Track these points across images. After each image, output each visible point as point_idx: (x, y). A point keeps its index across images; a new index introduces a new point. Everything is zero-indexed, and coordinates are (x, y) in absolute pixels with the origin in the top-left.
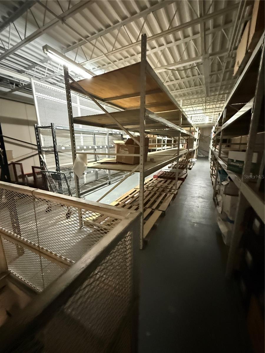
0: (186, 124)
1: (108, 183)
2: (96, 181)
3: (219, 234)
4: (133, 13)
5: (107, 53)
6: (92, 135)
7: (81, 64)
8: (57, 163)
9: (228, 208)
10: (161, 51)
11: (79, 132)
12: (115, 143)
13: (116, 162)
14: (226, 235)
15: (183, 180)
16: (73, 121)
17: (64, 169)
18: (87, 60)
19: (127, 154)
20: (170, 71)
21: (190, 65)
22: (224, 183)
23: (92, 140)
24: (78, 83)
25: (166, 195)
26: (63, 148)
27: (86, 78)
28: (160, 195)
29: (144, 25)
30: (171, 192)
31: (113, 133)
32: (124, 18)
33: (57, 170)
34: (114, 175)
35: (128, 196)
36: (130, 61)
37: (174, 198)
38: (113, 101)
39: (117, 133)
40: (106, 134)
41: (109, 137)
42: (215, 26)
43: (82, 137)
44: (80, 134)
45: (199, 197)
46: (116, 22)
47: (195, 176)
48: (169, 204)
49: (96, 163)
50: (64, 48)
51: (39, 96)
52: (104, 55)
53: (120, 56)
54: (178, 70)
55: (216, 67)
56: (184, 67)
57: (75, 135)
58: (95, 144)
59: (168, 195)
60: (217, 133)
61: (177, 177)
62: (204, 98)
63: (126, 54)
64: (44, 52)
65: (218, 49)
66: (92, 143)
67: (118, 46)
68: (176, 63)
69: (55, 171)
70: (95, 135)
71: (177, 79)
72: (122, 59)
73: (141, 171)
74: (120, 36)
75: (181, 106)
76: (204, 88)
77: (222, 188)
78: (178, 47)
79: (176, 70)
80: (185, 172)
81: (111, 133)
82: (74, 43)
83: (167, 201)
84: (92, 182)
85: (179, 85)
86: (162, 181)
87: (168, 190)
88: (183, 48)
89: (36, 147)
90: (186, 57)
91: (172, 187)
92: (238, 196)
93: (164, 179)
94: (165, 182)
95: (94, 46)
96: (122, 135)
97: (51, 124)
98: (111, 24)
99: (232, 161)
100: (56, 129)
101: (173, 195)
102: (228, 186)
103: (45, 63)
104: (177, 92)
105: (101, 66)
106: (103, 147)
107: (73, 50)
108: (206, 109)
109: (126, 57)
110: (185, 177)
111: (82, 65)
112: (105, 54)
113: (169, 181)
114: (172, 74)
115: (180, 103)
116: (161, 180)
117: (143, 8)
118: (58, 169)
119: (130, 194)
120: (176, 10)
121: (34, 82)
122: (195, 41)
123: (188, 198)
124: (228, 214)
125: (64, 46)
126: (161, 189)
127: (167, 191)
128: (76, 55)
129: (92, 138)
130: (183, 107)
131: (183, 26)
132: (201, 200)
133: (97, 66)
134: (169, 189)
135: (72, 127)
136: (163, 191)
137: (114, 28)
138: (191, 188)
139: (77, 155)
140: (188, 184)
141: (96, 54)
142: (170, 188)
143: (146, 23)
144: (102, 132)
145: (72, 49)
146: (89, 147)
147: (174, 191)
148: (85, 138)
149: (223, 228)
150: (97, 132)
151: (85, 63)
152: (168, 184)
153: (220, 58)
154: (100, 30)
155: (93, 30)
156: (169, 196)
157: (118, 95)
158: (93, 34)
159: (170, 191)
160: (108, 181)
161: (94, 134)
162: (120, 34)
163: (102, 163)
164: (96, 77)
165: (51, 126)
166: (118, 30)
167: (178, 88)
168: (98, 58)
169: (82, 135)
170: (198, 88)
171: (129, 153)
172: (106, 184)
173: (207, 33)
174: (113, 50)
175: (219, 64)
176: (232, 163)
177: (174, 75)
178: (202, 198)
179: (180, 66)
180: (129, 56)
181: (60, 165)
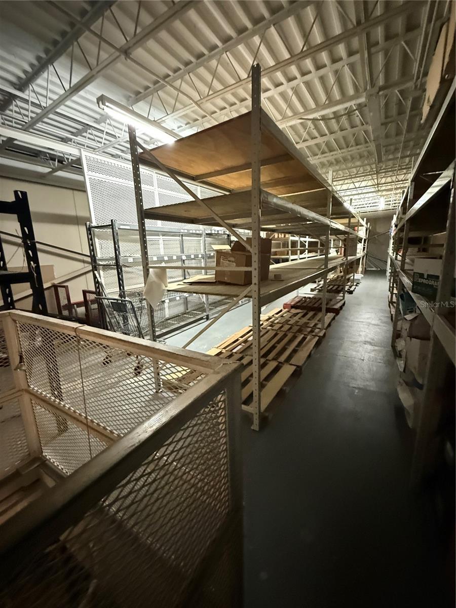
0: (341, 212)
1: (204, 318)
2: (184, 314)
4: (241, 30)
5: (199, 100)
6: (178, 238)
7: (158, 121)
8: (121, 285)
9: (414, 362)
10: (292, 89)
11: (156, 233)
12: (215, 249)
13: (215, 281)
14: (411, 411)
15: (337, 312)
16: (145, 214)
17: (132, 294)
18: (168, 115)
19: (233, 268)
20: (309, 123)
21: (346, 109)
22: (409, 317)
23: (178, 246)
25: (304, 339)
26: (131, 260)
27: (166, 143)
28: (294, 337)
29: (261, 48)
30: (314, 334)
31: (213, 232)
32: (226, 40)
33: (120, 296)
34: (215, 304)
35: (237, 340)
36: (240, 109)
37: (318, 344)
38: (209, 180)
39: (220, 232)
40: (200, 235)
41: (206, 239)
42: (388, 37)
43: (161, 242)
44: (158, 235)
45: (366, 342)
46: (213, 48)
47: (359, 304)
48: (308, 354)
49: (183, 283)
50: (130, 97)
51: (93, 178)
52: (194, 105)
53: (222, 104)
54: (324, 118)
55: (394, 110)
56: (334, 113)
57: (147, 237)
58: (182, 251)
59: (309, 337)
61: (324, 307)
62: (374, 166)
63: (232, 99)
64: (99, 107)
65: (396, 75)
66: (179, 249)
67: (217, 85)
68: (319, 106)
69: (117, 297)
70: (184, 238)
71: (322, 136)
72: (225, 108)
73: (255, 295)
74: (220, 69)
75: (330, 181)
76: (372, 147)
77: (406, 326)
78: (322, 79)
79: (320, 120)
80: (342, 298)
81: (209, 232)
82: (147, 88)
83: (305, 349)
84: (179, 316)
85: (328, 144)
86: (298, 314)
87: (309, 329)
88: (332, 80)
89: (89, 259)
90: (337, 95)
91: (316, 325)
92: (428, 339)
93: (301, 311)
94: (303, 316)
95: (179, 90)
97: (112, 221)
98: (206, 52)
99: (422, 276)
100: (119, 229)
101: (317, 338)
102: (416, 322)
103: (103, 124)
104: (325, 157)
105: (190, 122)
106: (196, 256)
107: (145, 100)
108: (378, 184)
109: (232, 105)
110: (341, 308)
111: (159, 123)
112: (196, 103)
113: (311, 314)
114: (312, 127)
116: (297, 312)
117: (257, 20)
118: (122, 294)
119: (242, 337)
120: (315, 16)
121: (85, 155)
122: (352, 67)
123: (346, 344)
124: (415, 373)
125: (131, 95)
126: (296, 328)
127: (307, 331)
128: (149, 107)
129: (178, 242)
131: (330, 43)
132: (369, 347)
133: (186, 122)
134: (311, 327)
135: (142, 224)
136: (300, 331)
137: (211, 58)
138: (351, 327)
139: (151, 270)
140: (346, 319)
141: (181, 103)
143: (264, 44)
144: (194, 232)
145: (144, 98)
146: (172, 257)
147: (319, 332)
148: (167, 242)
149: (406, 398)
150: (186, 231)
151: (163, 119)
152: (309, 320)
153: (401, 92)
154: (187, 64)
155: (175, 63)
156: (311, 340)
157: (218, 168)
158: (176, 70)
159: (312, 331)
160: (205, 313)
161: (182, 235)
162: (220, 67)
163: (191, 284)
164: (181, 140)
165: (110, 224)
166: (216, 60)
167: (326, 150)
168: (185, 109)
169: (161, 237)
170: (362, 148)
171: (237, 266)
172: (202, 319)
173: (373, 50)
174: (210, 94)
175: (400, 103)
176: (421, 280)
177: (317, 128)
178: (370, 343)
179: (328, 112)
180: (237, 102)
181: (126, 288)
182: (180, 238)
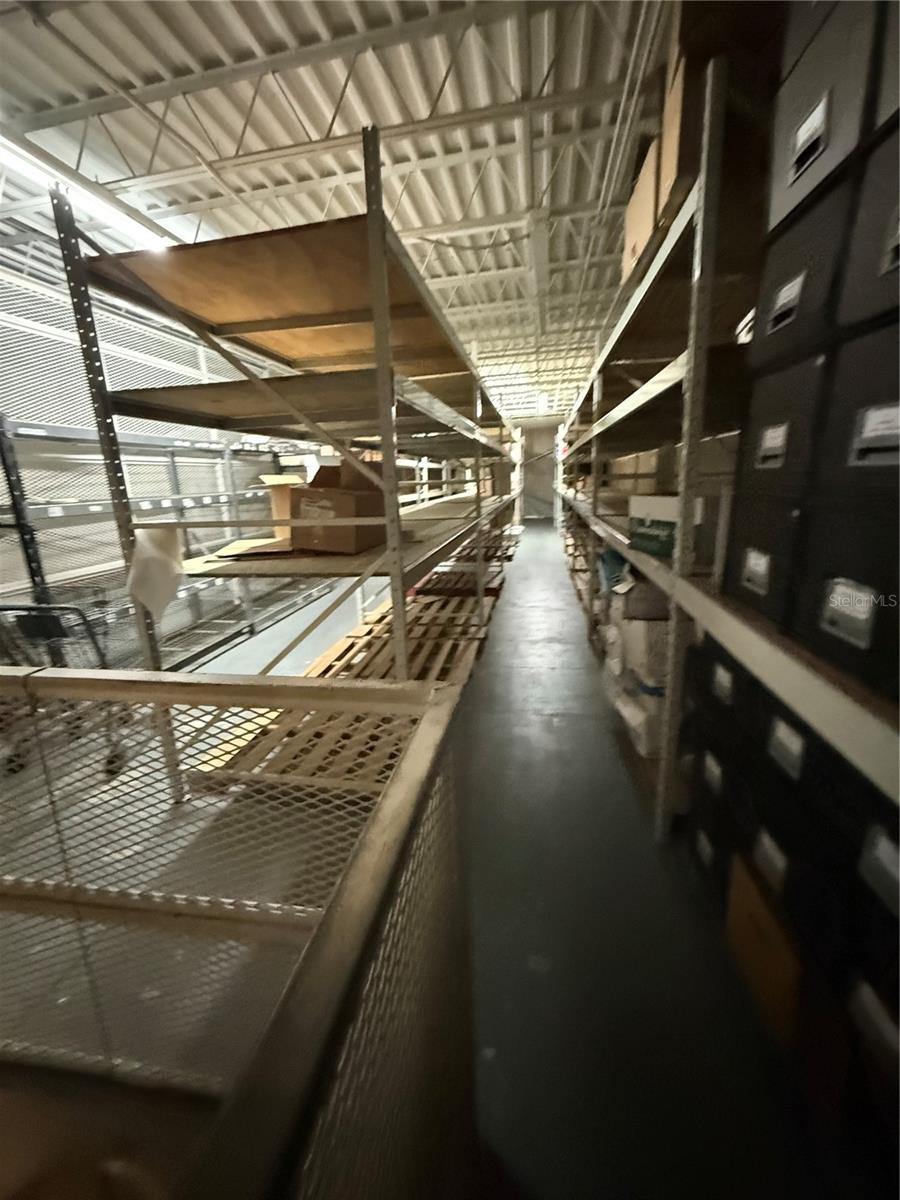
0: (491, 419)
1: (245, 631)
2: (194, 628)
3: (621, 733)
4: (308, 39)
5: (214, 162)
6: (163, 459)
7: (109, 187)
8: (35, 570)
9: (639, 657)
10: (402, 178)
12: (268, 484)
13: (290, 549)
14: (641, 731)
15: (495, 593)
16: (109, 404)
17: (74, 590)
18: (135, 177)
19: (331, 520)
20: (430, 248)
21: (491, 234)
22: (621, 588)
23: (165, 476)
24: (123, 261)
25: (455, 647)
26: (56, 512)
27: (137, 248)
28: (437, 648)
29: (347, 89)
30: (469, 636)
31: (247, 447)
32: (274, 47)
33: (38, 599)
34: (264, 601)
35: (330, 667)
36: (296, 196)
37: (480, 651)
38: (249, 336)
39: (261, 448)
40: (219, 454)
41: (234, 462)
42: (559, 128)
45: (551, 640)
46: (244, 55)
47: (526, 578)
48: (468, 673)
49: (217, 559)
50: (19, 110)
52: (204, 167)
53: (259, 177)
54: (454, 244)
55: (562, 251)
56: (472, 237)
57: (123, 457)
58: (179, 489)
59: (462, 644)
60: (575, 446)
61: (481, 589)
62: (532, 340)
63: (284, 174)
65: (565, 198)
66: (169, 486)
67: (254, 142)
68: (448, 222)
69: (28, 602)
70: (176, 459)
71: (450, 274)
72: (263, 186)
73: (394, 570)
74: (261, 109)
75: (474, 357)
76: (532, 309)
77: (618, 605)
78: (455, 172)
79: (449, 245)
80: (498, 569)
81: (240, 447)
82: (69, 100)
83: (462, 665)
85: (459, 292)
86: (432, 603)
87: (459, 629)
88: (470, 181)
90: (477, 210)
91: (468, 619)
92: (666, 618)
93: (436, 598)
94: (443, 607)
95: (162, 123)
96: (276, 456)
98: (226, 58)
99: (641, 522)
100: (17, 435)
101: (476, 644)
102: (633, 595)
105: (181, 200)
106: (216, 500)
107: (65, 126)
108: (538, 371)
109: (280, 182)
110: (502, 584)
111: (110, 191)
112: (210, 165)
113: (454, 602)
114: (434, 256)
115: (472, 350)
116: (428, 601)
117: (341, 29)
118: (41, 592)
119: (339, 659)
120: (448, 64)
122: (505, 163)
123: (523, 647)
124: (642, 673)
125: (19, 104)
126: (435, 630)
127: (456, 633)
128: (78, 151)
130: (481, 362)
132: (557, 647)
133: (169, 199)
134: (460, 625)
135: (106, 429)
136: (443, 634)
137: (236, 75)
138: (523, 617)
139: (138, 532)
140: (514, 605)
141: (165, 158)
142: (461, 622)
143: (353, 81)
144: (205, 446)
145: (60, 121)
146: (159, 502)
147: (477, 632)
148: (135, 469)
149: (633, 715)
150: (187, 444)
151: (123, 184)
152: (454, 612)
153: (573, 221)
154: (180, 71)
155: (151, 64)
156: (466, 648)
157: (273, 314)
158: (151, 79)
159: (464, 633)
160: (243, 622)
161: (172, 454)
162: (259, 102)
163: (238, 557)
164: (182, 248)
166: (252, 83)
167: (456, 301)
168: (171, 174)
170: (513, 308)
171: (339, 515)
172: (239, 634)
173: (537, 143)
174: (240, 153)
175: (570, 238)
176: (642, 530)
177: (442, 258)
178: (559, 641)
179: (463, 234)
180: (290, 178)
181: (50, 579)
182: (169, 459)
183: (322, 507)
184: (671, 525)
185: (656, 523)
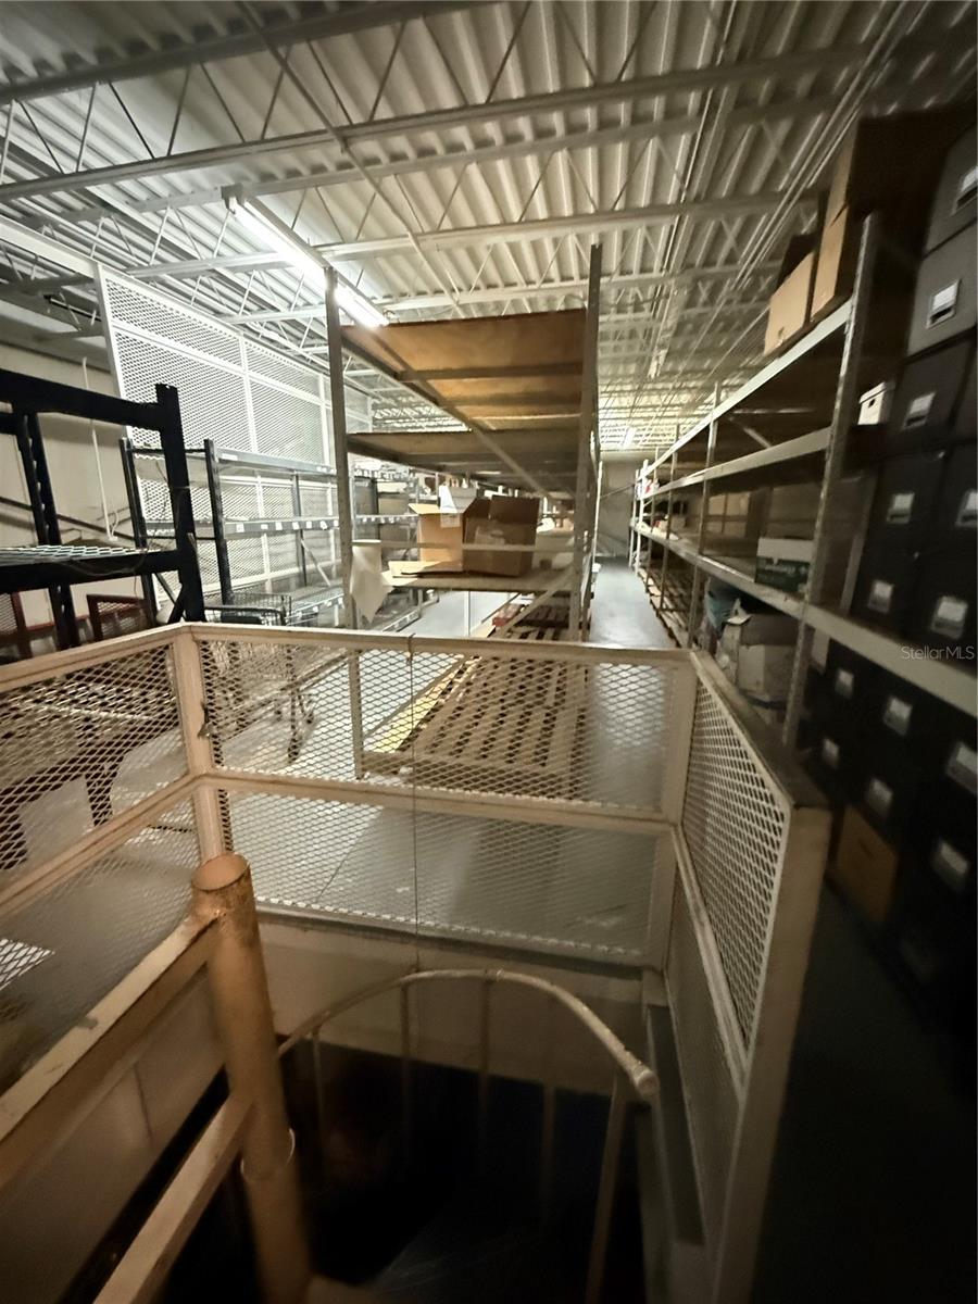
6: (288, 482)
7: (319, 249)
8: (225, 577)
9: (755, 677)
12: (418, 512)
13: (462, 570)
16: (347, 444)
18: (342, 241)
19: (500, 546)
22: (737, 620)
23: (289, 498)
26: (239, 527)
28: (547, 671)
32: (484, 143)
43: (259, 489)
44: (253, 474)
46: (456, 148)
52: (410, 238)
58: (298, 512)
64: (228, 206)
66: (289, 508)
70: (301, 482)
77: (733, 635)
82: (294, 173)
92: (793, 642)
94: (540, 636)
96: (374, 482)
97: (206, 441)
110: (590, 619)
111: (319, 253)
112: (415, 236)
121: (107, 276)
124: (759, 691)
137: (444, 162)
139: (355, 549)
145: (284, 188)
148: (269, 491)
154: (397, 157)
158: (370, 161)
161: (297, 477)
165: (203, 447)
169: (259, 479)
171: (508, 542)
176: (769, 568)
182: (294, 482)
183: (493, 536)
184: (807, 565)
185: (782, 562)
